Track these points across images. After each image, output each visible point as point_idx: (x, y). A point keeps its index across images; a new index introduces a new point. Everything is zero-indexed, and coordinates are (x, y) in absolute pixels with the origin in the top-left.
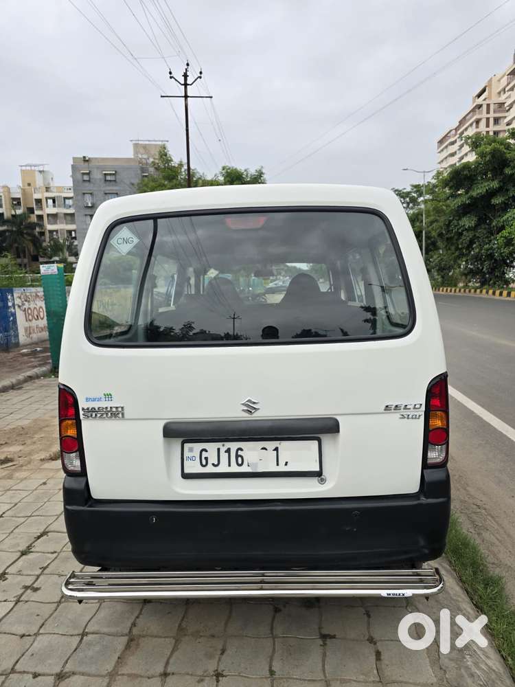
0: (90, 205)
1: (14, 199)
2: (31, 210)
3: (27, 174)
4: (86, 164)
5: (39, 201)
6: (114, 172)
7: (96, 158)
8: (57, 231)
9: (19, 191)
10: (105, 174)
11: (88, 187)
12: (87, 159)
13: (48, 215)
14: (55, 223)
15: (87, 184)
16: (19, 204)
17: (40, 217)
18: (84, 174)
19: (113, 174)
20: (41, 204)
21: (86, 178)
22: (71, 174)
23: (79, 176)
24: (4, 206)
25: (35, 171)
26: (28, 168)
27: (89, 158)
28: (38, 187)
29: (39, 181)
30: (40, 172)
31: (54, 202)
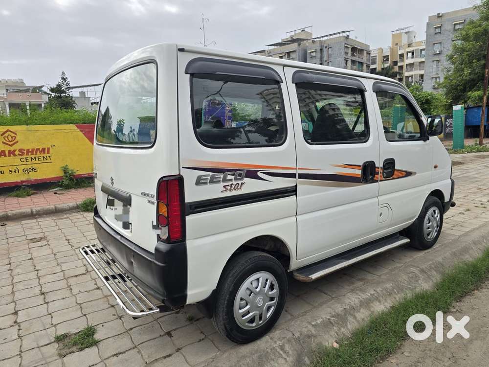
0: (438, 52)
1: (384, 57)
2: (395, 63)
3: (396, 37)
4: (440, 19)
5: (402, 56)
6: (463, 21)
7: (448, 13)
8: (412, 76)
9: (389, 50)
10: (455, 24)
11: (439, 38)
12: (440, 15)
13: (407, 65)
14: (412, 70)
15: (437, 36)
16: (388, 59)
17: (401, 67)
18: (436, 28)
19: (462, 23)
20: (403, 58)
21: (438, 31)
22: (426, 30)
23: (432, 31)
24: (377, 63)
25: (402, 33)
26: (398, 32)
27: (442, 14)
28: (403, 44)
29: (404, 40)
30: (406, 33)
31: (413, 54)
